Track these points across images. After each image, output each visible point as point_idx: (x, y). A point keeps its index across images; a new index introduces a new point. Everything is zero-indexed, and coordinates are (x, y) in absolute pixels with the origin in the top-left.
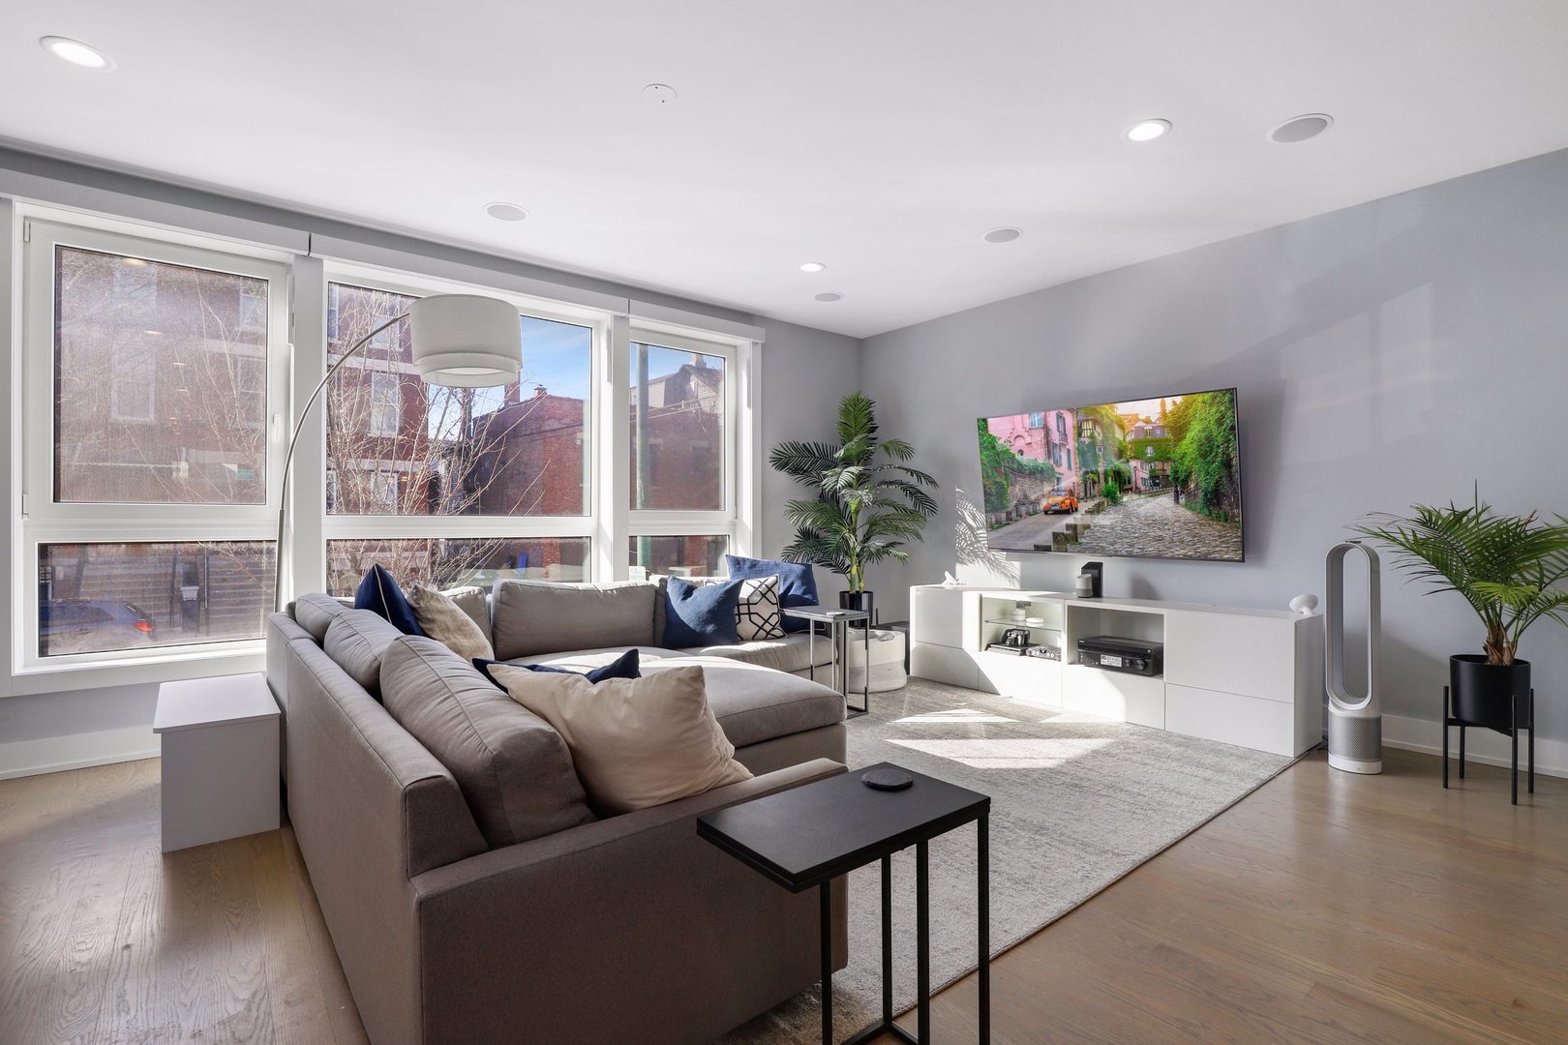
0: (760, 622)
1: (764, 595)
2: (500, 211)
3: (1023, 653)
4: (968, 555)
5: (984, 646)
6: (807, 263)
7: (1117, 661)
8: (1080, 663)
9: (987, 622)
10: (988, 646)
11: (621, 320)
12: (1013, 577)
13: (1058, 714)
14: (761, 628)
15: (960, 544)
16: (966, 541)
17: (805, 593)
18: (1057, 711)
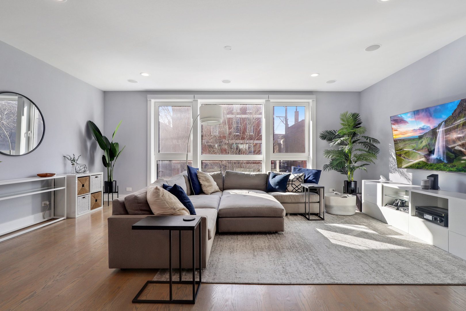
0: (295, 187)
1: (297, 179)
2: (224, 81)
3: (398, 209)
4: (393, 170)
5: (384, 204)
6: (312, 74)
7: (430, 217)
8: (416, 216)
9: (386, 195)
10: (386, 205)
11: (268, 101)
12: (409, 179)
13: (402, 235)
14: (294, 189)
15: (390, 165)
16: (393, 164)
17: (313, 179)
18: (403, 234)
